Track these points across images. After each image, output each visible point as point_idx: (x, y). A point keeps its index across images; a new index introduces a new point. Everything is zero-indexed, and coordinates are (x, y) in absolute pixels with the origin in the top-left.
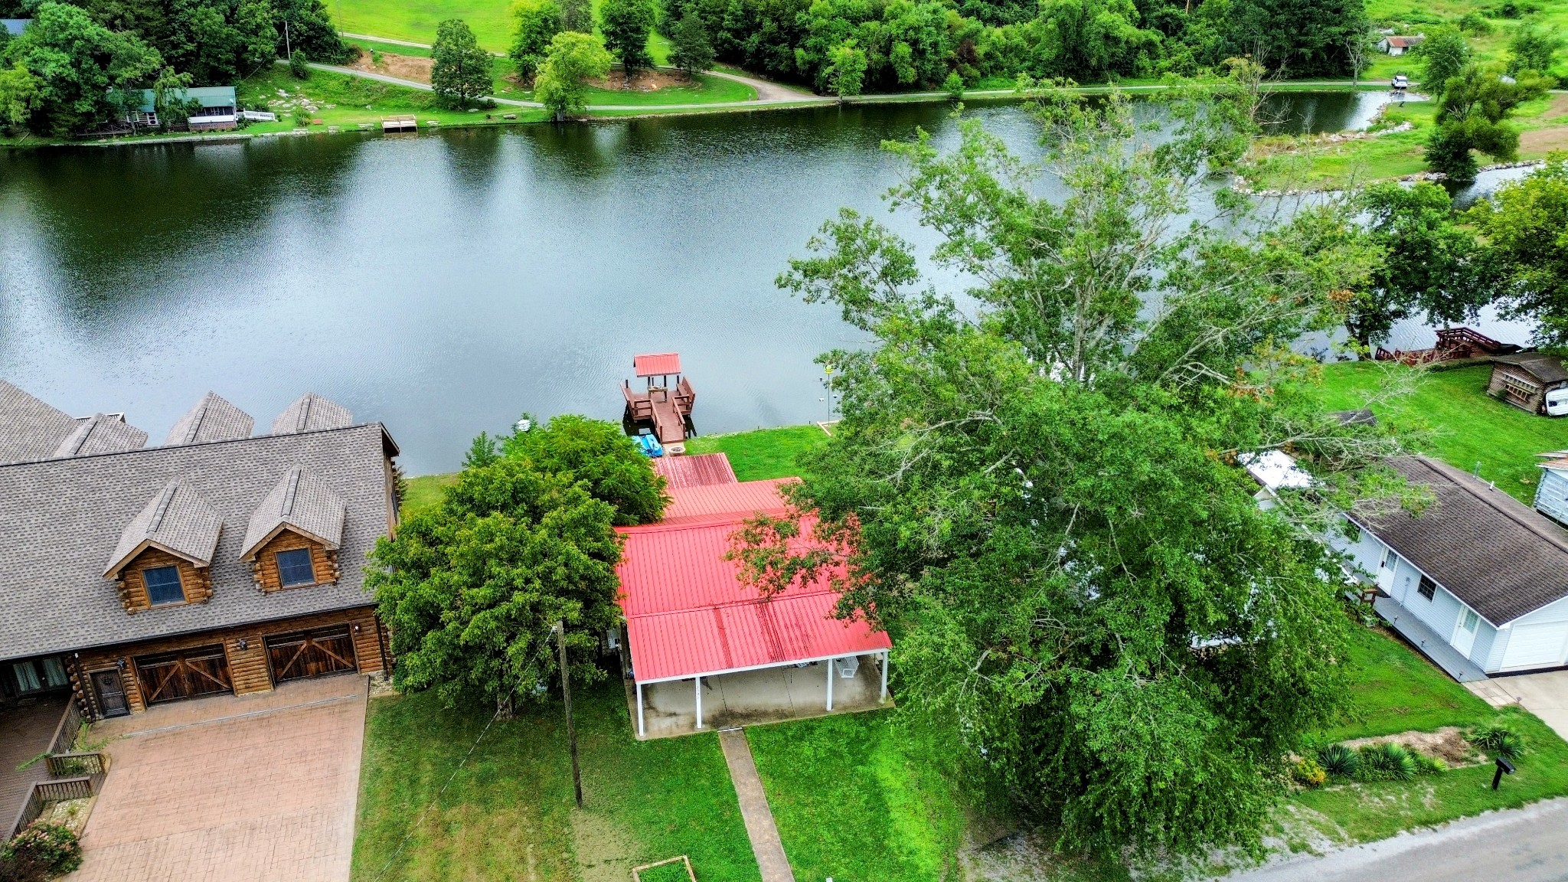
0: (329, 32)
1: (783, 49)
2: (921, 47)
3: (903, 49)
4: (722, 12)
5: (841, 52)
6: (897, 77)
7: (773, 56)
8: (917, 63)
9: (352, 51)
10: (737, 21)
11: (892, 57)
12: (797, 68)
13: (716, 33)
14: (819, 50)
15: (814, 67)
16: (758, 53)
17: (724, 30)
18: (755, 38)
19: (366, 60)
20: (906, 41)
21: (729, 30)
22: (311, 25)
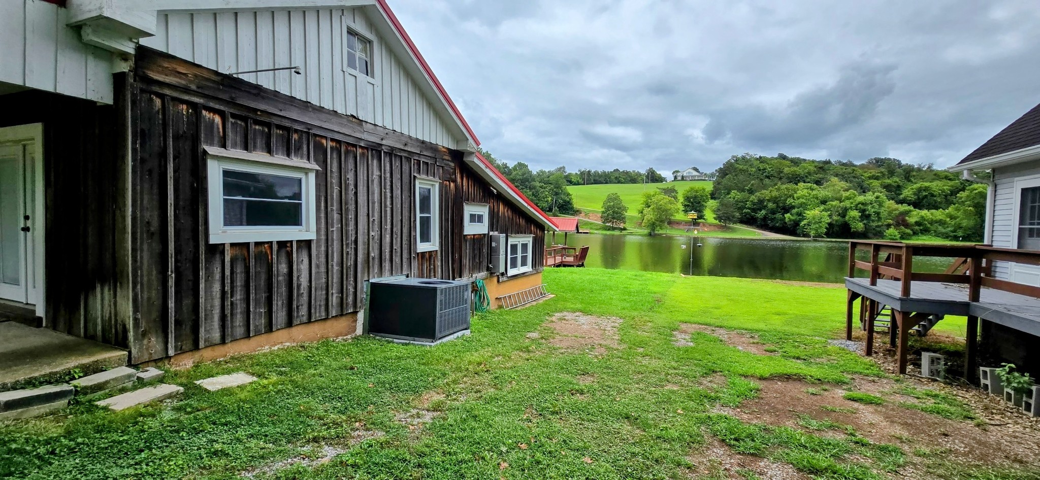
0: (571, 204)
1: (779, 216)
2: (867, 213)
3: (855, 214)
4: (747, 201)
5: (813, 213)
6: (850, 229)
7: (772, 220)
8: (865, 222)
9: (578, 211)
10: (754, 205)
11: (847, 218)
12: (786, 223)
13: (742, 210)
14: (799, 214)
15: (796, 224)
16: (765, 218)
17: (747, 209)
18: (763, 212)
19: (583, 215)
20: (857, 210)
21: (749, 208)
22: (565, 201)
